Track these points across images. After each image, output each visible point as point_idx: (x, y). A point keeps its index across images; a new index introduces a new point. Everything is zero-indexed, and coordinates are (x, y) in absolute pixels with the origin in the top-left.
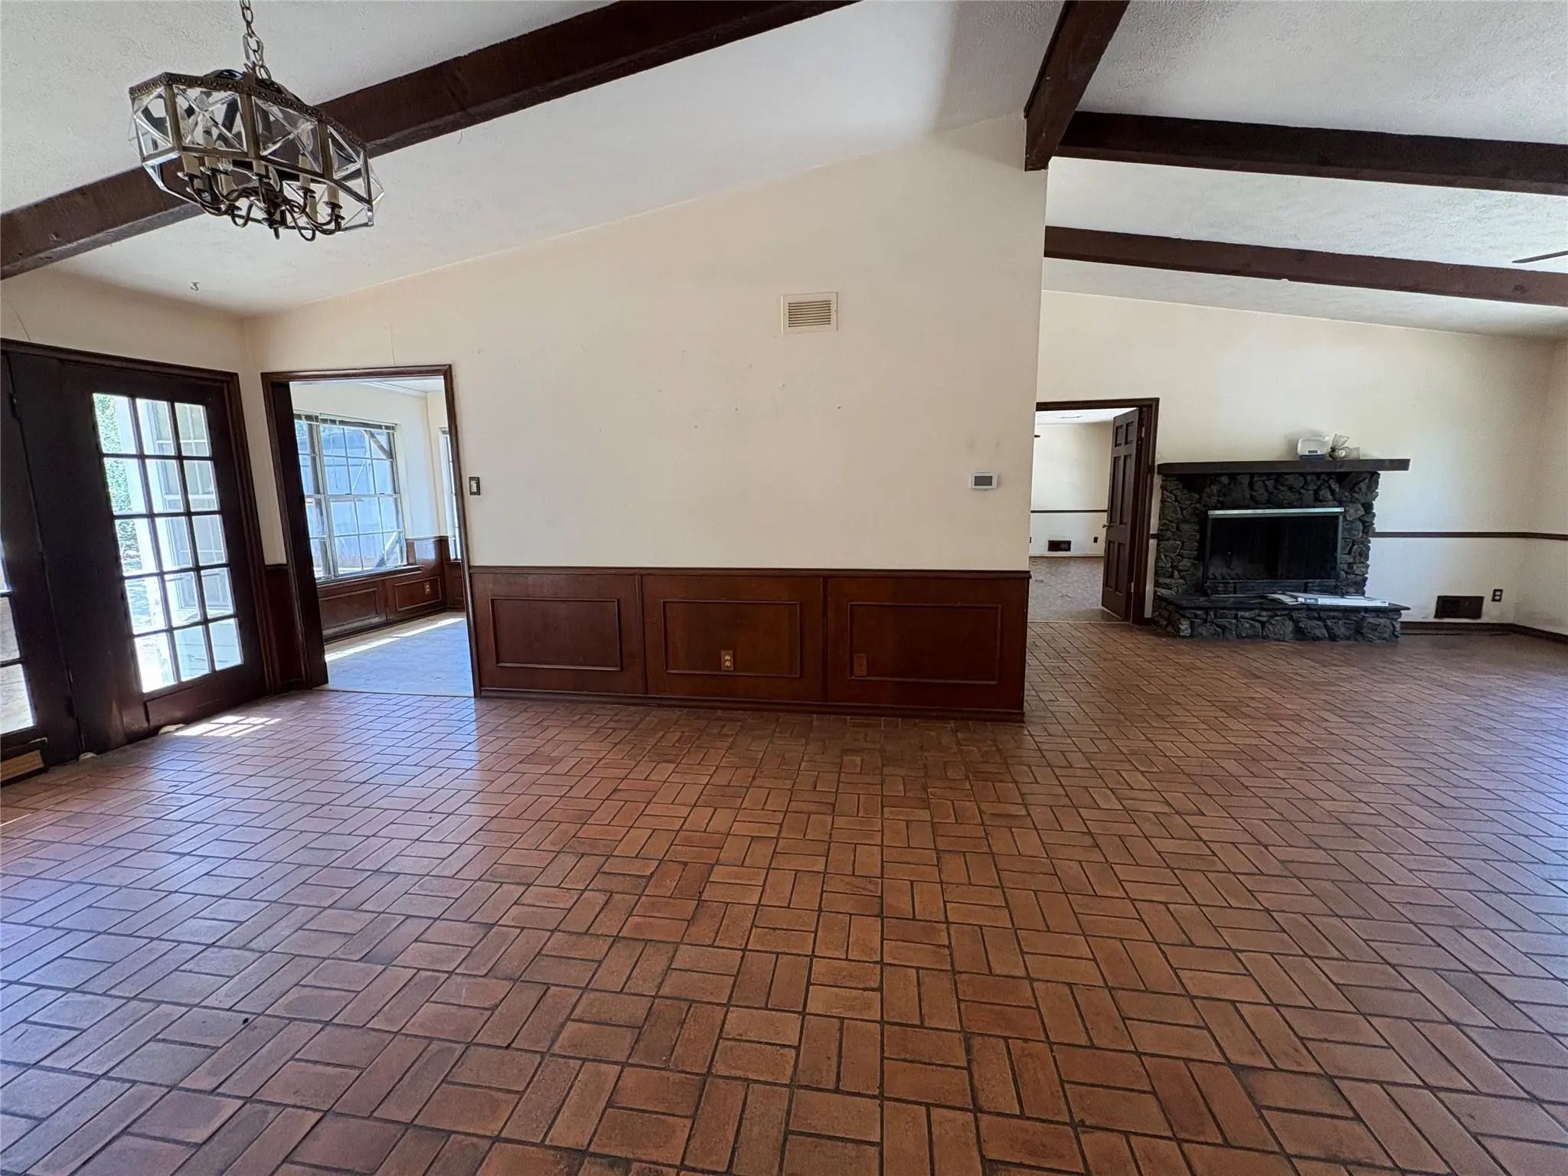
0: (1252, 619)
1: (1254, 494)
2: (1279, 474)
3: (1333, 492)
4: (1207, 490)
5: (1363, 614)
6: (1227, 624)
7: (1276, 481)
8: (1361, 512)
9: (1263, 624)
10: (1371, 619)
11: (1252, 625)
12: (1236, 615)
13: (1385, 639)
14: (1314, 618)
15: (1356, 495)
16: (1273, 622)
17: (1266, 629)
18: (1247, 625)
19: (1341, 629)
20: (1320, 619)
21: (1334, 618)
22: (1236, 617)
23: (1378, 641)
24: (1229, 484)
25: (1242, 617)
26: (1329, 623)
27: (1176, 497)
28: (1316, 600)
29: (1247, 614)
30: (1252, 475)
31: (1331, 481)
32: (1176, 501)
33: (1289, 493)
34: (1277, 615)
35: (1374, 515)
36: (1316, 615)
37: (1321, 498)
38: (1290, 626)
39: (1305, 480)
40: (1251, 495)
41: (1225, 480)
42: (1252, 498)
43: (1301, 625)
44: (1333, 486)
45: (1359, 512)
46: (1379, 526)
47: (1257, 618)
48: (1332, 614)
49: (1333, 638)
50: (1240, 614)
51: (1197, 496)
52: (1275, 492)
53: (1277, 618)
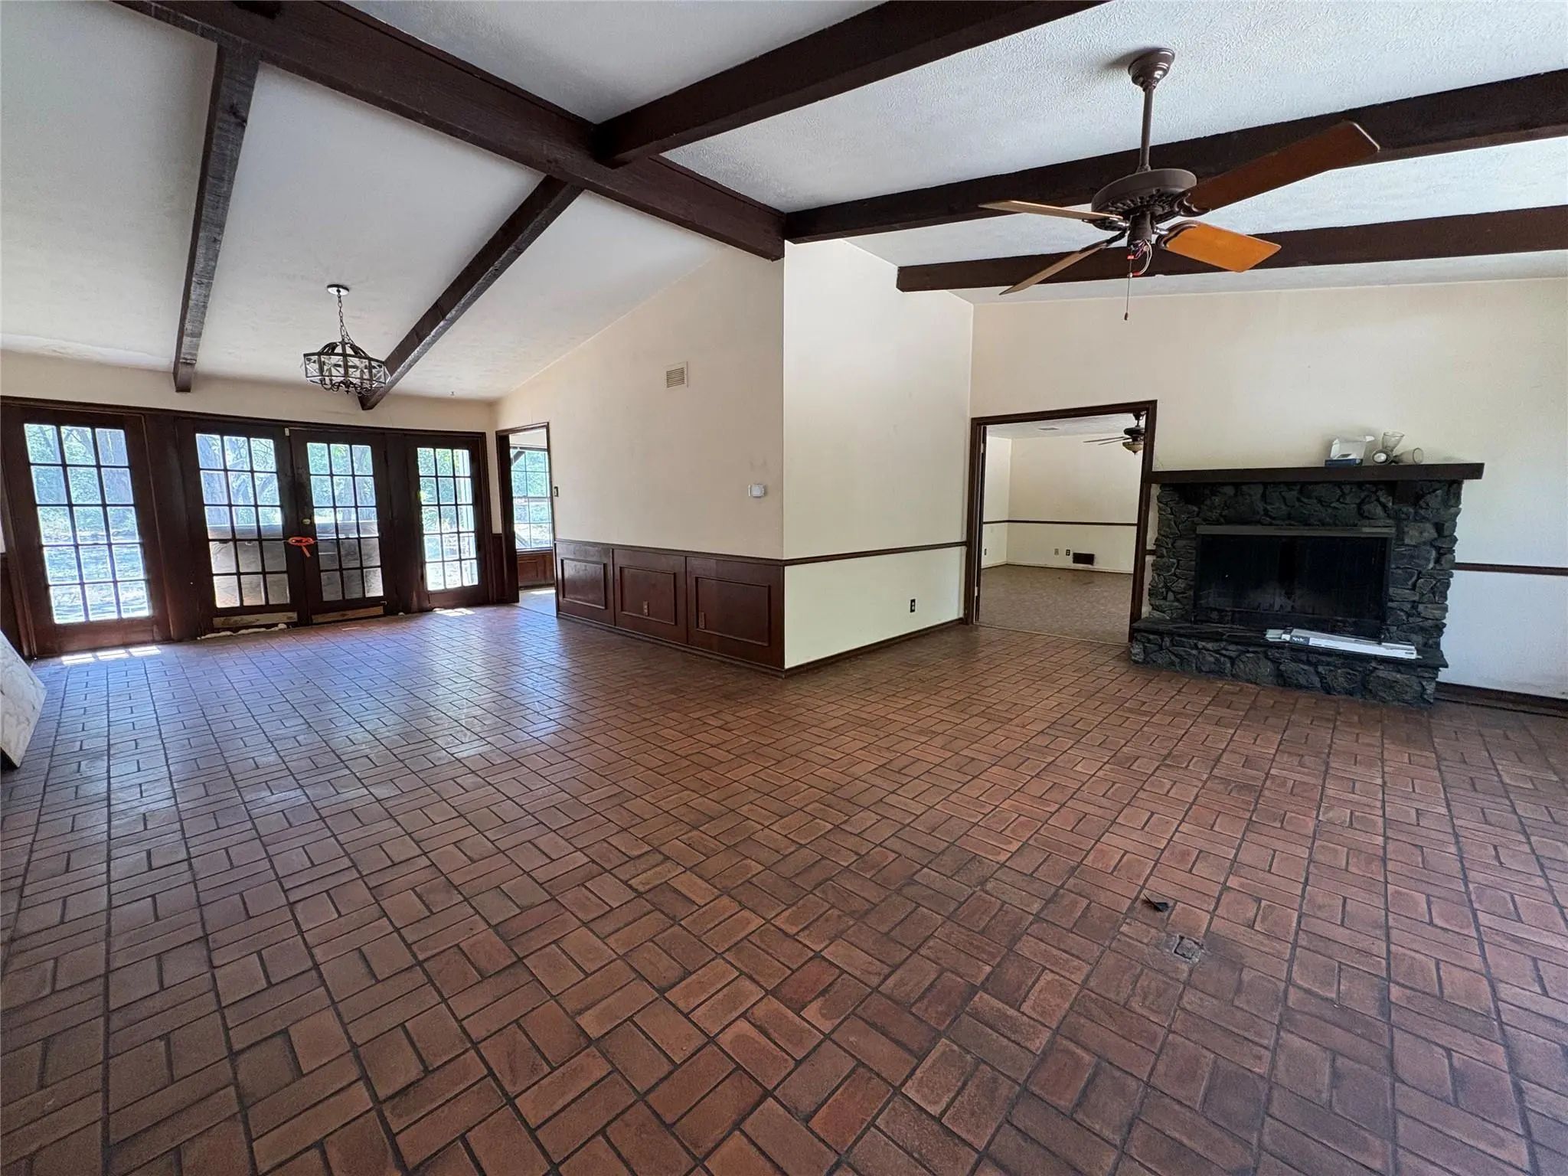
0: (1217, 652)
1: (1269, 507)
2: (1304, 484)
3: (1384, 507)
4: (1208, 502)
5: (1374, 664)
6: (1183, 653)
7: (1301, 492)
8: (1430, 533)
9: (1232, 660)
10: (1383, 673)
11: (1217, 660)
12: (1196, 645)
13: (1404, 701)
14: (1301, 661)
15: (1422, 512)
16: (1245, 659)
17: (1236, 666)
18: (1212, 659)
19: (1340, 679)
20: (1309, 663)
21: (1328, 664)
22: (1196, 647)
23: (1396, 703)
24: (1236, 495)
25: (1204, 648)
26: (1320, 669)
27: (1171, 509)
28: (1308, 639)
29: (1210, 646)
30: (1265, 485)
31: (1380, 493)
32: (1172, 514)
33: (1319, 507)
34: (1248, 652)
35: (1455, 540)
36: (1304, 658)
37: (1366, 514)
38: (1267, 668)
39: (1342, 490)
40: (1265, 510)
41: (1229, 491)
42: (1266, 512)
43: (1282, 667)
44: (1382, 500)
45: (1426, 534)
46: (1461, 555)
47: (1224, 652)
48: (1324, 658)
49: (1328, 690)
50: (1201, 644)
51: (1196, 509)
52: (1297, 504)
53: (1248, 655)
